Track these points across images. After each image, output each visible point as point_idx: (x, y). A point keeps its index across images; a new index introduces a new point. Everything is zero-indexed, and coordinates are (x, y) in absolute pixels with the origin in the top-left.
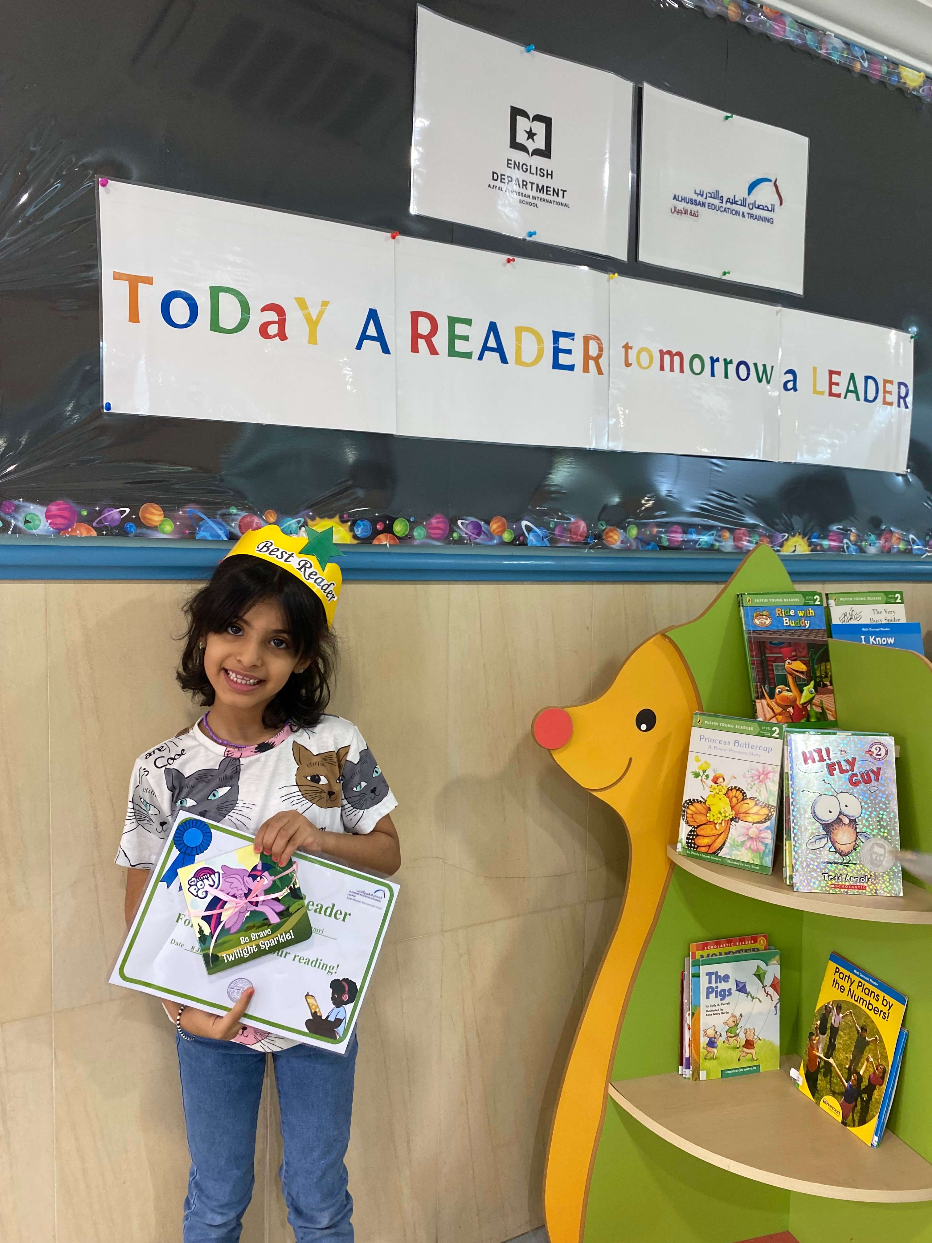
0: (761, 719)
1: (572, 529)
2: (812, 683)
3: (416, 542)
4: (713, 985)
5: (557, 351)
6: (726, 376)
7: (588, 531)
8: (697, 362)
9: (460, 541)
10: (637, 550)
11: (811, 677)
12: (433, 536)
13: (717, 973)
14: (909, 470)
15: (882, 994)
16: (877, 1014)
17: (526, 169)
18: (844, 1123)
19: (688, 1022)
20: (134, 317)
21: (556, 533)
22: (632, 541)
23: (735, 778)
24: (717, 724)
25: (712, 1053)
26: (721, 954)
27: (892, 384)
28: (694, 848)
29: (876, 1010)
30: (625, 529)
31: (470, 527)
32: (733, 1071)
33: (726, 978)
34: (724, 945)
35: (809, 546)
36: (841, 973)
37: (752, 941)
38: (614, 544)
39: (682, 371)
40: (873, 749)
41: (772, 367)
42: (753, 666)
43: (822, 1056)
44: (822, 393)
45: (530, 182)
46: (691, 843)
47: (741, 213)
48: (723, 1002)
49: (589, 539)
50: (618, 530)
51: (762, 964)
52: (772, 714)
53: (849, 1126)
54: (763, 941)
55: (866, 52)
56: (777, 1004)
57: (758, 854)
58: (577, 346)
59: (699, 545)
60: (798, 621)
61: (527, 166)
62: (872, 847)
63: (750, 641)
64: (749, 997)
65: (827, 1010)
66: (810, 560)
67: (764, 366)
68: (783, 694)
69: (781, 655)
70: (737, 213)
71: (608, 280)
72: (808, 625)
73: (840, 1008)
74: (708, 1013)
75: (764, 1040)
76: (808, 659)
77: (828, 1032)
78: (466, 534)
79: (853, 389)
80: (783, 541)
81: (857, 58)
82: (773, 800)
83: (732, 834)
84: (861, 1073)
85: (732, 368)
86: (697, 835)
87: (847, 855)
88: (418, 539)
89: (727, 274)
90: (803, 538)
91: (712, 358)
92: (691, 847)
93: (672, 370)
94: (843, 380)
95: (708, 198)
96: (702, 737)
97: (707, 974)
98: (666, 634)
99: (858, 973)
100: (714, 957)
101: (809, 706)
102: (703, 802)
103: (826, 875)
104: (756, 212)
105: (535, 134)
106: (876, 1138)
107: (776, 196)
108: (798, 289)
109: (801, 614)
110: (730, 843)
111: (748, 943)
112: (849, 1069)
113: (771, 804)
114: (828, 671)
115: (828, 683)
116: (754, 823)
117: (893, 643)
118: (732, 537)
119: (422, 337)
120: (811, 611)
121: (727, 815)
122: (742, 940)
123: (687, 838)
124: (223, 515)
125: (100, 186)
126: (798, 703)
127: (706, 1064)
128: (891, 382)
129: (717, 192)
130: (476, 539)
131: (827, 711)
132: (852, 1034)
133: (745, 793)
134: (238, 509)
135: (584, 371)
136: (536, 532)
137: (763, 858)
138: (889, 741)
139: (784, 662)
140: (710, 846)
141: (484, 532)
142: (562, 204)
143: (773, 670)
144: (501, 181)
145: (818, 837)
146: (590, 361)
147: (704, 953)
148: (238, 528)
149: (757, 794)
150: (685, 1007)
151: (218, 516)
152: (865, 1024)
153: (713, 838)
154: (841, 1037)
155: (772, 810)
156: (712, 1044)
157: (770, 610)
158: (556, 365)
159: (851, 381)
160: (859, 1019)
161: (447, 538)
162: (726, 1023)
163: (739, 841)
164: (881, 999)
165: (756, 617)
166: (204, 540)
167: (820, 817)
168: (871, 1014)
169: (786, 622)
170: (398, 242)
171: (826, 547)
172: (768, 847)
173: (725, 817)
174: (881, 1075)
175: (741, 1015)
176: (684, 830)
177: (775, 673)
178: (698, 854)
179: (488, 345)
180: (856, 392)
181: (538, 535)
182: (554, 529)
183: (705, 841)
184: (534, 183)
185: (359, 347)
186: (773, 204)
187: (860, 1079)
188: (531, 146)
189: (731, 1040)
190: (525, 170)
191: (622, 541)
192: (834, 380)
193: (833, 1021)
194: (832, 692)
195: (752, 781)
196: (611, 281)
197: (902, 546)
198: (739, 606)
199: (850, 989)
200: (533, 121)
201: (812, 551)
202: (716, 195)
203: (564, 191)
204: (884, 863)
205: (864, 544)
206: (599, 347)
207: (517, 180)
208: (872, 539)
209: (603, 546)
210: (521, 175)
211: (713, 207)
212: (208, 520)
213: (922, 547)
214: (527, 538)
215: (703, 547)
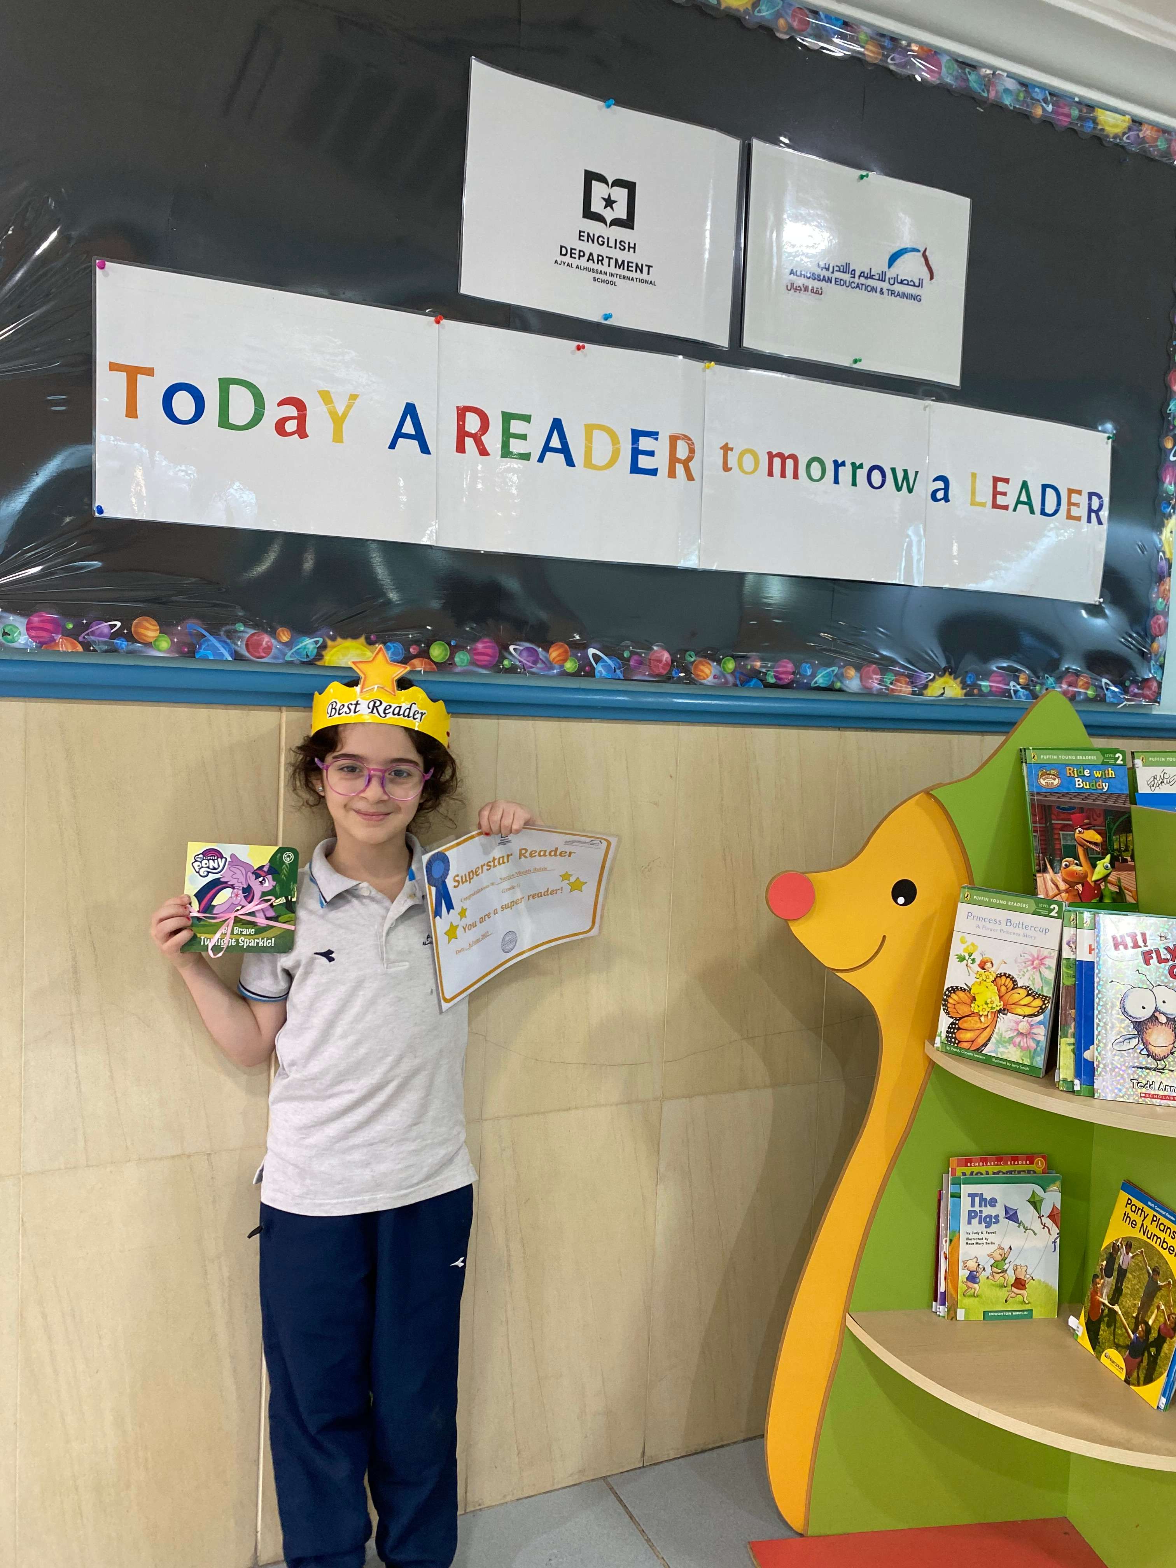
1: (652, 660)
3: (457, 670)
5: (636, 452)
6: (854, 484)
7: (673, 662)
8: (815, 466)
9: (512, 670)
10: (735, 685)
12: (479, 663)
17: (601, 241)
18: (1127, 1381)
20: (132, 411)
21: (631, 663)
22: (728, 675)
25: (973, 1290)
27: (1081, 495)
28: (955, 1043)
30: (719, 662)
31: (525, 654)
35: (963, 688)
38: (705, 679)
39: (796, 476)
41: (917, 473)
44: (983, 505)
45: (607, 257)
46: (952, 1037)
47: (879, 290)
49: (674, 672)
50: (710, 662)
55: (1050, 94)
58: (661, 447)
59: (816, 683)
61: (604, 238)
65: (1115, 1247)
66: (965, 706)
67: (905, 471)
70: (874, 289)
71: (704, 370)
73: (1131, 1246)
77: (1115, 1274)
78: (520, 661)
79: (1026, 500)
80: (927, 682)
81: (1038, 101)
85: (862, 474)
86: (959, 1029)
87: (1162, 1059)
88: (461, 666)
89: (858, 363)
90: (955, 678)
91: (835, 462)
92: (951, 1042)
93: (783, 475)
94: (1012, 491)
95: (835, 272)
102: (967, 990)
104: (897, 288)
105: (615, 202)
107: (926, 268)
108: (954, 380)
112: (1137, 1318)
116: (1024, 1016)
118: (859, 675)
119: (470, 435)
121: (994, 1006)
123: (948, 1032)
124: (228, 633)
125: (97, 268)
128: (1079, 492)
129: (848, 265)
130: (532, 668)
133: (1015, 981)
134: (245, 625)
135: (669, 477)
136: (606, 662)
140: (973, 1041)
141: (541, 660)
142: (647, 282)
144: (571, 256)
145: (1128, 1037)
146: (677, 464)
148: (244, 647)
151: (222, 633)
152: (1157, 1265)
153: (977, 1033)
155: (1046, 1002)
156: (973, 1278)
158: (635, 469)
159: (1024, 490)
161: (496, 665)
162: (991, 1256)
166: (205, 659)
167: (1130, 1014)
170: (443, 328)
171: (984, 689)
173: (992, 1008)
174: (1172, 1325)
175: (1010, 1247)
179: (550, 445)
180: (1029, 503)
181: (609, 666)
182: (628, 660)
183: (967, 1036)
184: (612, 258)
185: (392, 446)
186: (921, 278)
187: (1148, 1330)
188: (609, 215)
189: (997, 1276)
190: (602, 243)
191: (715, 675)
192: (999, 489)
193: (1121, 1261)
196: (707, 370)
197: (1090, 693)
200: (612, 186)
201: (966, 695)
202: (846, 269)
203: (649, 267)
205: (1038, 688)
206: (690, 449)
207: (591, 254)
208: (1049, 682)
209: (690, 680)
210: (595, 249)
211: (842, 282)
212: (211, 638)
213: (1119, 695)
214: (595, 669)
215: (821, 685)
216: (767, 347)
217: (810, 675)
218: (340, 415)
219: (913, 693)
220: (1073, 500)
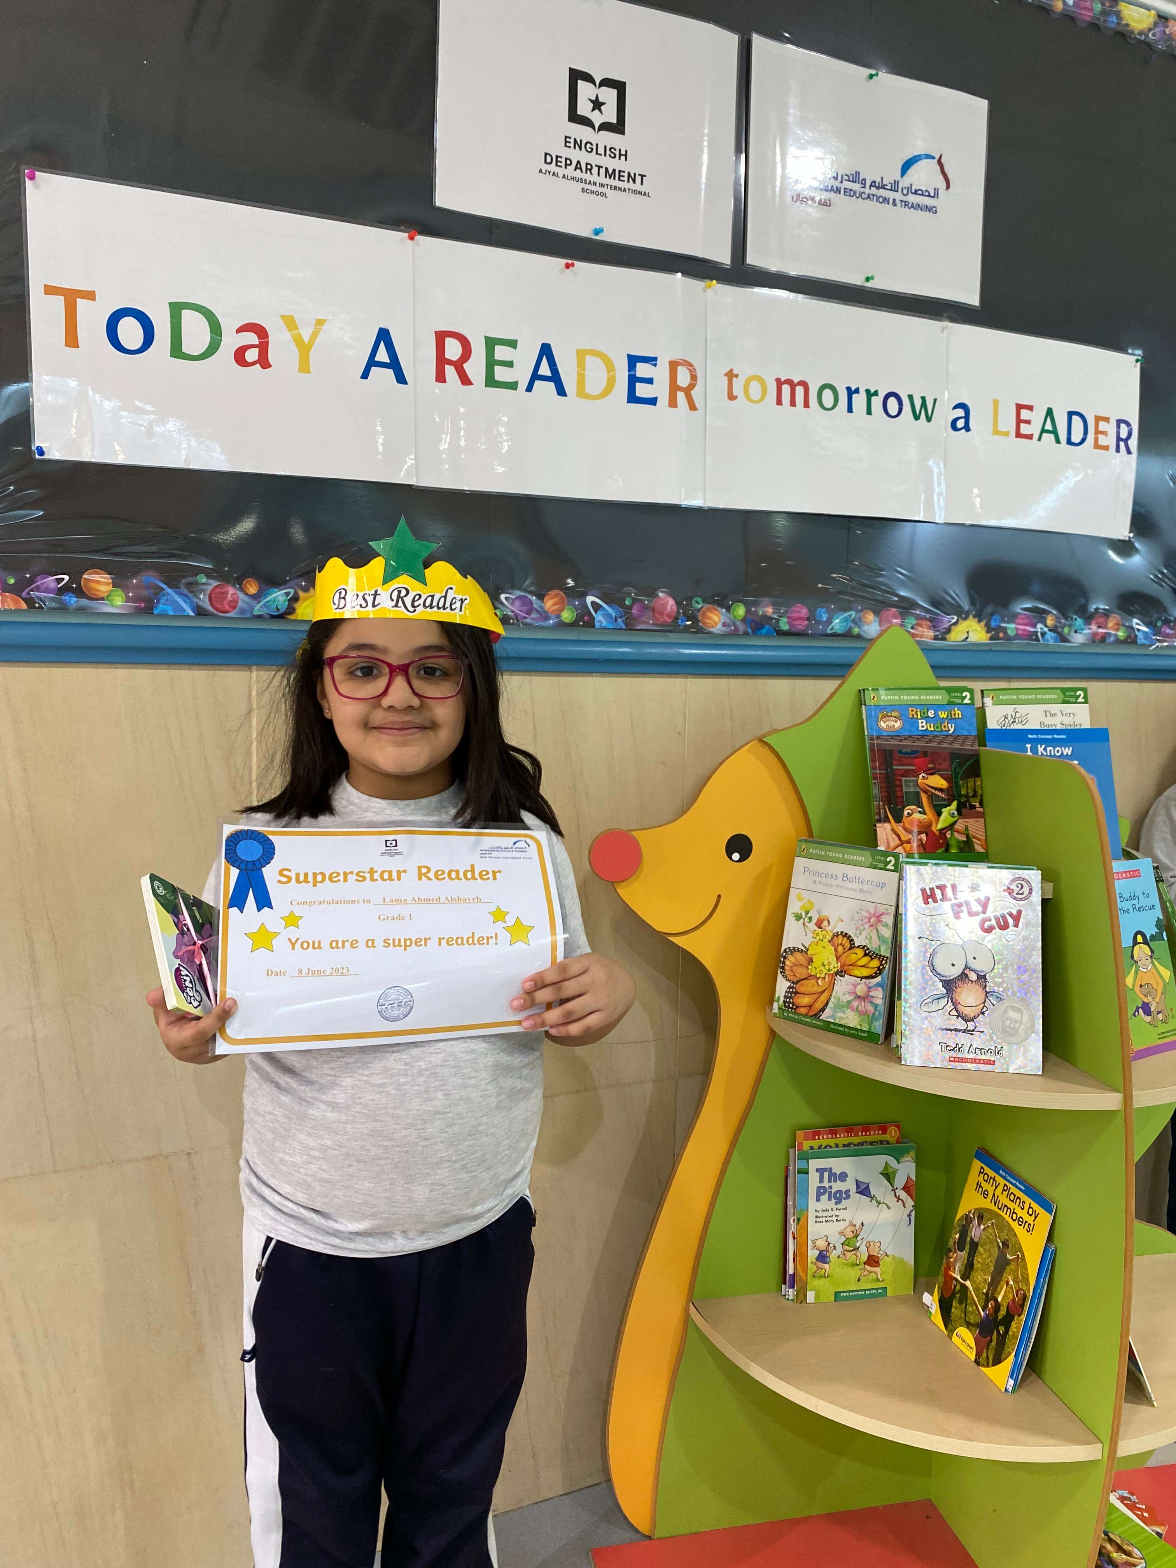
0: (881, 848)
1: (656, 608)
2: (955, 803)
4: (826, 1184)
5: (633, 380)
6: (869, 412)
7: (678, 610)
8: (828, 394)
10: (746, 633)
11: (953, 795)
13: (831, 1169)
14: (1132, 535)
15: (1028, 1201)
16: (1020, 1225)
17: (589, 147)
18: (977, 1362)
19: (793, 1230)
20: (72, 340)
21: (634, 611)
22: (738, 623)
23: (842, 921)
24: (823, 853)
25: (823, 1270)
26: (837, 1146)
27: (1109, 422)
28: (792, 1008)
29: (1020, 1220)
30: (728, 609)
31: (517, 603)
32: (851, 1294)
33: (843, 1177)
34: (842, 1135)
35: (988, 632)
36: (986, 1174)
37: (880, 1132)
38: (713, 627)
39: (806, 405)
40: (1013, 887)
41: (935, 400)
42: (876, 781)
43: (959, 1278)
44: (1006, 434)
45: (596, 166)
46: (789, 1003)
47: (891, 201)
48: (839, 1206)
49: (680, 621)
50: (719, 609)
51: (892, 1162)
52: (898, 842)
53: (983, 1366)
54: (894, 1130)
56: (910, 1212)
57: (866, 1017)
58: (660, 373)
59: (832, 629)
60: (939, 725)
61: (592, 145)
62: (1005, 1011)
63: (872, 750)
64: (874, 1201)
65: (967, 1219)
66: (991, 650)
67: (923, 398)
68: (914, 816)
69: (914, 768)
70: (886, 200)
71: (705, 290)
72: (952, 730)
73: (982, 1218)
74: (818, 1220)
75: (894, 1257)
76: (950, 773)
77: (967, 1247)
78: (512, 611)
79: (1051, 428)
80: (950, 626)
82: (885, 950)
83: (836, 992)
84: (1000, 1299)
85: (877, 402)
86: (796, 993)
87: (972, 1020)
89: (871, 281)
90: (980, 621)
91: (849, 389)
92: (789, 1008)
93: (793, 403)
94: (1037, 418)
95: (845, 182)
96: (806, 869)
97: (817, 1170)
98: (764, 739)
99: (1004, 1174)
100: (828, 1149)
101: (949, 832)
102: (804, 951)
103: (943, 1045)
104: (912, 198)
105: (604, 104)
106: (1011, 1382)
107: (941, 177)
108: (972, 298)
109: (943, 715)
110: (833, 1002)
111: (875, 1134)
112: (987, 1294)
113: (883, 954)
114: (978, 789)
115: (977, 805)
116: (862, 978)
117: (1070, 754)
118: (878, 620)
119: (450, 362)
120: (957, 712)
121: (832, 967)
122: (866, 1128)
123: (785, 997)
124: (189, 585)
125: (27, 179)
126: (933, 828)
127: (813, 1283)
128: (1107, 420)
129: (858, 173)
130: (526, 618)
131: (974, 840)
132: (992, 1250)
133: (852, 940)
134: (208, 577)
135: (670, 406)
136: (606, 610)
137: (872, 1023)
138: (1034, 876)
139: (917, 776)
140: (810, 1006)
141: (536, 610)
142: (640, 193)
143: (901, 786)
144: (557, 165)
145: (937, 997)
146: (678, 392)
147: (815, 1144)
148: (207, 601)
149: (867, 942)
150: (790, 1210)
152: (1007, 1238)
153: (815, 997)
154: (981, 1254)
155: (884, 962)
156: (822, 1258)
157: (902, 711)
158: (632, 398)
159: (1049, 418)
160: (1001, 1232)
162: (842, 1233)
163: (845, 1001)
164: (1026, 1206)
165: (882, 718)
166: (164, 615)
167: (939, 971)
168: (1014, 1225)
169: (922, 725)
170: (418, 244)
171: (1011, 633)
172: (878, 1009)
173: (829, 970)
174: (1021, 1302)
175: (862, 1223)
176: (782, 986)
177: (904, 790)
178: (796, 1017)
179: (539, 373)
180: (1054, 432)
181: (609, 615)
182: (630, 608)
183: (805, 1000)
184: (602, 167)
185: (365, 375)
186: (937, 187)
187: (997, 1307)
188: (597, 118)
189: (849, 1254)
190: (589, 150)
191: (724, 623)
192: (1022, 417)
193: (973, 1234)
194: (982, 815)
195: (862, 925)
196: (708, 290)
197: (1121, 634)
198: (861, 704)
199: (994, 1195)
200: (600, 86)
201: (991, 639)
202: (855, 178)
203: (642, 176)
204: (1019, 1031)
205: (1066, 630)
206: (691, 375)
207: (579, 162)
208: (1077, 624)
209: (698, 629)
210: (584, 157)
211: (852, 192)
212: (169, 591)
213: (1151, 635)
214: (594, 618)
215: (839, 632)
216: (773, 266)
217: (825, 622)
218: (306, 342)
219: (936, 638)
220: (1100, 429)
